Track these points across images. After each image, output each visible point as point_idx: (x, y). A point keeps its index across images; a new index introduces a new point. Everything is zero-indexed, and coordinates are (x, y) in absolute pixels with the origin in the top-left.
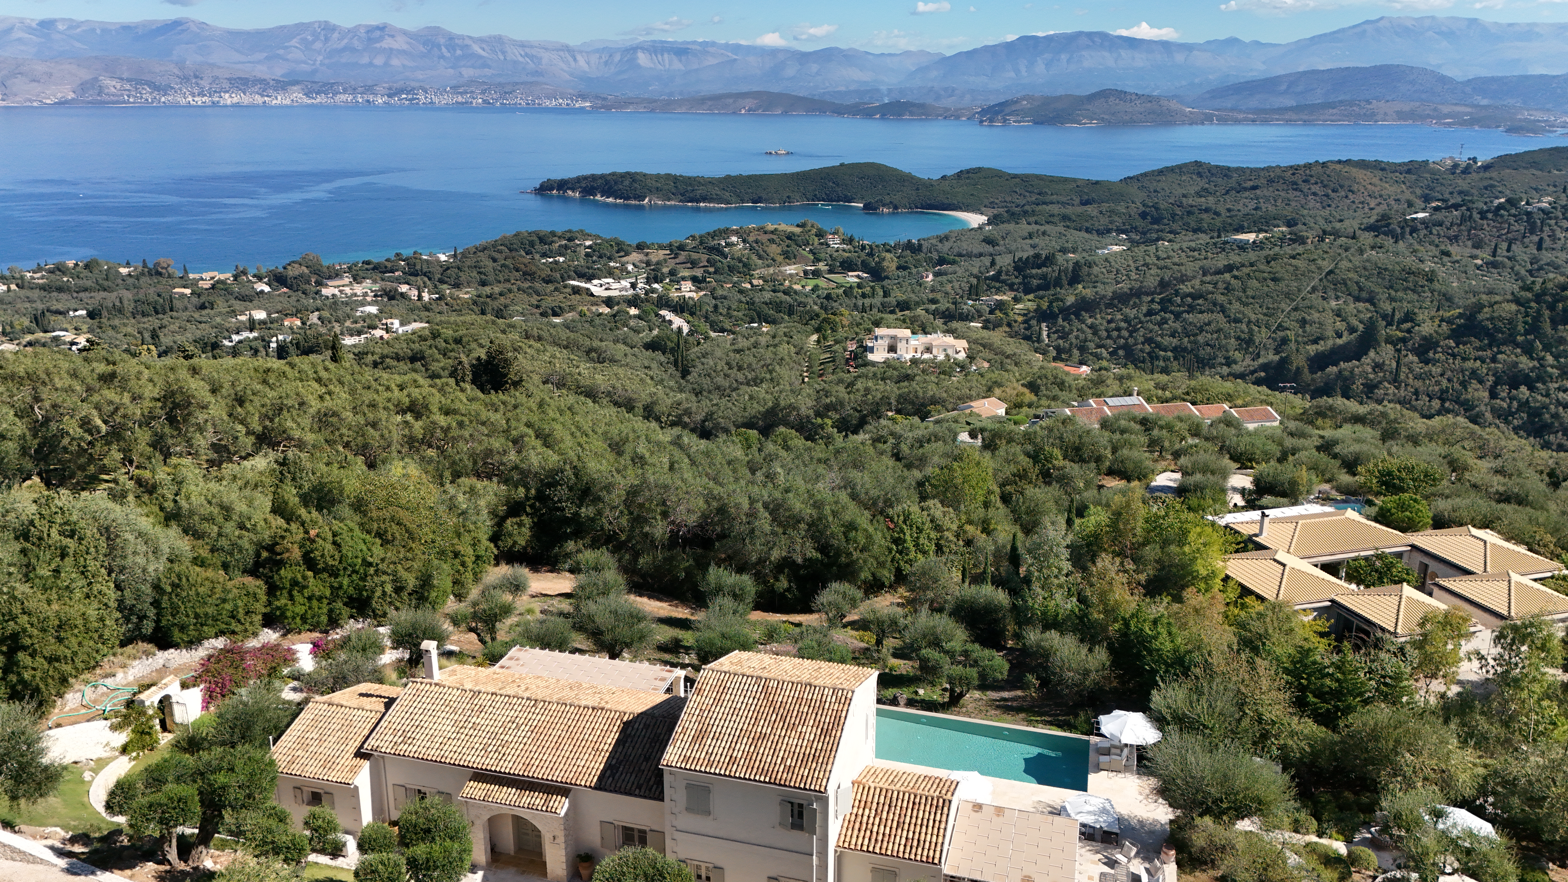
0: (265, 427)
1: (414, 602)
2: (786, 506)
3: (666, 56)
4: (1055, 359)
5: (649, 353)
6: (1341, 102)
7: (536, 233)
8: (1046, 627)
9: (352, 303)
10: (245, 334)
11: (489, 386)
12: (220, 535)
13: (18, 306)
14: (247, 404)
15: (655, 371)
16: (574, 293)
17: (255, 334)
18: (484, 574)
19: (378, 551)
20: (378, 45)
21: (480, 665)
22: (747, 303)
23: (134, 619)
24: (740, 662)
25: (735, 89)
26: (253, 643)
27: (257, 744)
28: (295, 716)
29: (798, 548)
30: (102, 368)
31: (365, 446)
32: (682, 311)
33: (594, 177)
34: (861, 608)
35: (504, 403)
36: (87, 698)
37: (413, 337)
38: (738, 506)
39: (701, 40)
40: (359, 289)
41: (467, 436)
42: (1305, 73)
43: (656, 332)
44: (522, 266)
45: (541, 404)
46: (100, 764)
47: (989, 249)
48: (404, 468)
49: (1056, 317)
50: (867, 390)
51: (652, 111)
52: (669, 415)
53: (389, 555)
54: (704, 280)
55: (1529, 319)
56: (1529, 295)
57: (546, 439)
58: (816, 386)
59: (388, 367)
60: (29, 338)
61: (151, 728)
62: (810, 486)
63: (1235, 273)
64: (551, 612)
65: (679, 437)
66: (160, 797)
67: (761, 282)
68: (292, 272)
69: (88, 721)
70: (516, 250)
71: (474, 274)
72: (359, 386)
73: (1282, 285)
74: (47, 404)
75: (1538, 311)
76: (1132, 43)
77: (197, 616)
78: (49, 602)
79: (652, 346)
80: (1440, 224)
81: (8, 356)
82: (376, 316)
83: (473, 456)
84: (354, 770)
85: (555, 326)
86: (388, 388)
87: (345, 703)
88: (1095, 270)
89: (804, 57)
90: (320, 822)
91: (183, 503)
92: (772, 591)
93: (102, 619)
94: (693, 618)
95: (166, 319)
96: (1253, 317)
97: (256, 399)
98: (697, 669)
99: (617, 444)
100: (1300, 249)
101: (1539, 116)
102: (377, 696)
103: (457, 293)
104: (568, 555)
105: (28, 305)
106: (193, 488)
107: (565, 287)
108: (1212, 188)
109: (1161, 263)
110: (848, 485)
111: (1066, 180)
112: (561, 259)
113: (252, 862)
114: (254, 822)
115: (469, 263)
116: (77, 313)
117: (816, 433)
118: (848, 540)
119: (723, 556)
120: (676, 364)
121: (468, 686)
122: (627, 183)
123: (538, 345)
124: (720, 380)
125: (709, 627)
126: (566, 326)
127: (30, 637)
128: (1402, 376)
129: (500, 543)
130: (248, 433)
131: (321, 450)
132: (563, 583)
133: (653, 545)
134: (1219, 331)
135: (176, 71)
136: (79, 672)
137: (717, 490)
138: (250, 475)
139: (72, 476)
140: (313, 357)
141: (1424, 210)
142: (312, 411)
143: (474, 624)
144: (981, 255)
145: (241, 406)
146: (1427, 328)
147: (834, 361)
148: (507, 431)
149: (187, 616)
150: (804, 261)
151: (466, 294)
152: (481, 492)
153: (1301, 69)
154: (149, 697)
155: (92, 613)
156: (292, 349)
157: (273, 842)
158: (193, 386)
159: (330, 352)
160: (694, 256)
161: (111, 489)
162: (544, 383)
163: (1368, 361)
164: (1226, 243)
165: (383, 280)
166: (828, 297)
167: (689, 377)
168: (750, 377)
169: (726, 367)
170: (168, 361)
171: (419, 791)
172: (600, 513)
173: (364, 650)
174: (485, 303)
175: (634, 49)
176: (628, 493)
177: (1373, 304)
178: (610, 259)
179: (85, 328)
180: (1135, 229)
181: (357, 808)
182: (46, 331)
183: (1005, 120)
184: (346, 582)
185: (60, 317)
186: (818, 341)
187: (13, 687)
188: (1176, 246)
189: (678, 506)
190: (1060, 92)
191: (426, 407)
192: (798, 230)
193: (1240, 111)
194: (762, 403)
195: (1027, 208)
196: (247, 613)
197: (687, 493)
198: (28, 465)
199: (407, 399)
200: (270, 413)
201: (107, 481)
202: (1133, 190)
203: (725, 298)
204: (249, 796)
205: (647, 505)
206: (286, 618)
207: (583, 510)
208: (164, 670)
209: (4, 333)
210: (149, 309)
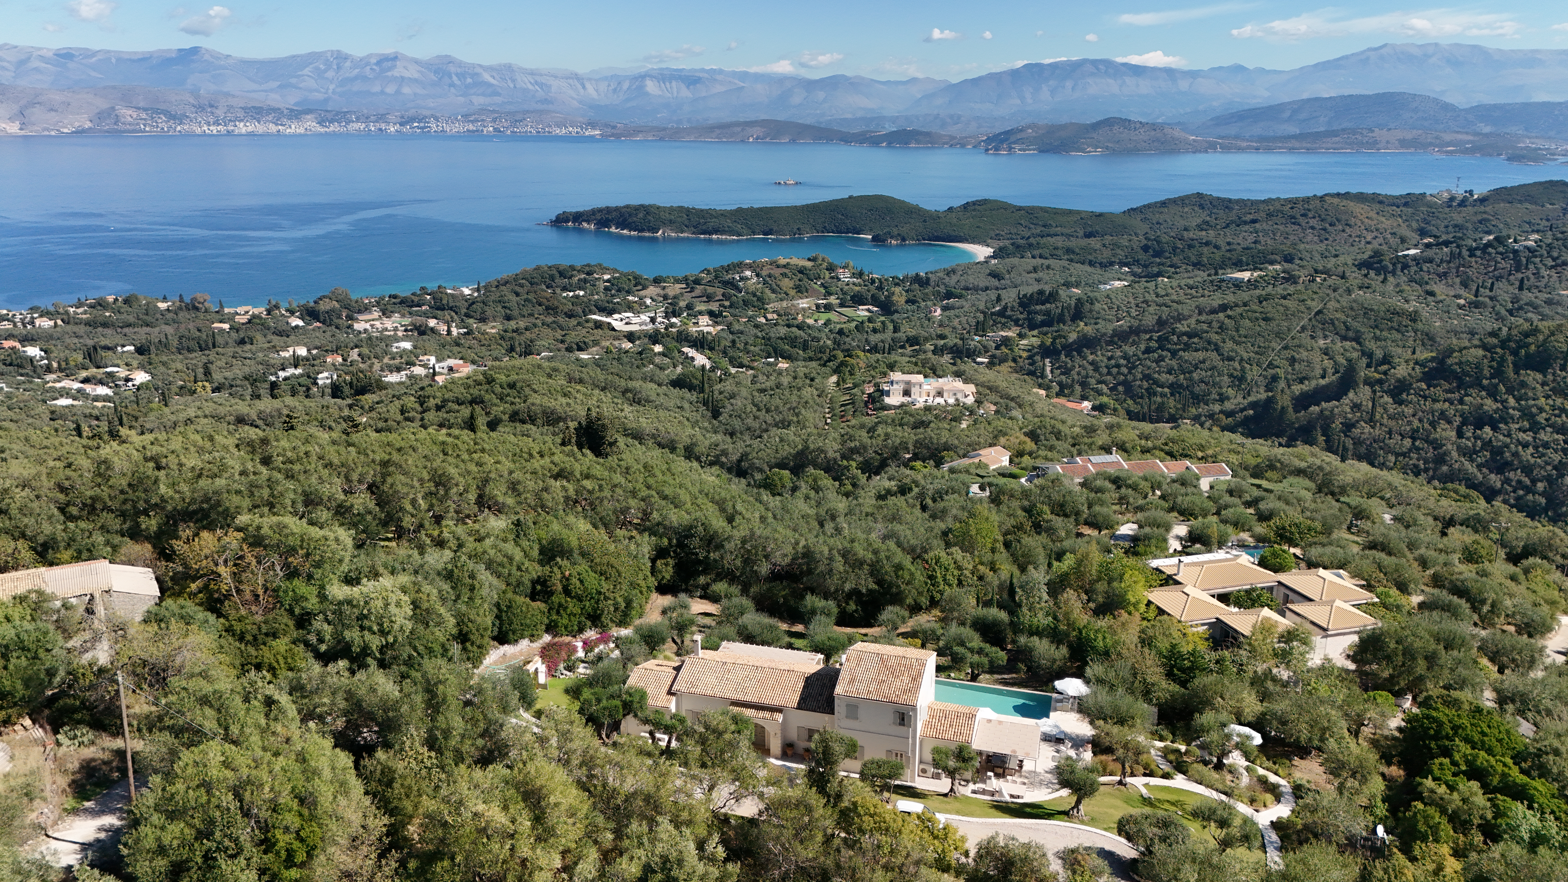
2: (853, 552)
3: (674, 84)
4: (1058, 395)
5: (676, 391)
6: (1343, 130)
7: (556, 267)
8: (1031, 634)
9: (387, 340)
10: (291, 371)
13: (69, 340)
15: (689, 411)
16: (597, 328)
17: (299, 371)
19: (604, 585)
20: (389, 74)
22: (763, 338)
24: (865, 647)
25: (742, 117)
29: (863, 582)
32: (703, 347)
33: (608, 210)
34: (909, 623)
39: (708, 68)
40: (389, 324)
42: (1309, 100)
43: (679, 369)
44: (545, 301)
47: (995, 282)
49: (1059, 353)
50: (887, 435)
51: (661, 139)
52: (707, 456)
54: (720, 314)
55: (1494, 364)
56: (1495, 341)
58: (841, 430)
60: (84, 374)
63: (1229, 312)
67: (775, 316)
68: (324, 306)
70: (537, 284)
71: (499, 308)
73: (1273, 324)
75: (1502, 357)
76: (1138, 71)
79: (678, 383)
80: (1431, 261)
82: (411, 352)
85: (582, 362)
88: (1097, 306)
89: (810, 85)
92: (846, 612)
95: (212, 355)
96: (1245, 356)
100: (1291, 289)
101: (1540, 143)
102: (665, 666)
103: (484, 328)
105: (76, 340)
107: (587, 321)
108: (1213, 221)
109: (1160, 300)
111: (1070, 212)
112: (582, 293)
115: (492, 296)
116: (125, 349)
117: (842, 474)
119: (814, 588)
120: (705, 403)
122: (641, 215)
124: (750, 421)
126: (595, 363)
128: (1378, 416)
133: (760, 578)
134: (1213, 368)
135: (192, 101)
141: (1416, 246)
144: (987, 289)
146: (1401, 371)
147: (853, 403)
150: (815, 294)
151: (492, 329)
152: (642, 542)
153: (1305, 96)
154: (531, 668)
160: (710, 290)
163: (1347, 401)
164: (1223, 281)
165: (411, 314)
166: (841, 332)
167: (720, 418)
168: (778, 419)
169: (753, 408)
174: (512, 338)
175: (643, 77)
176: (741, 542)
177: (1359, 343)
178: (629, 292)
179: (136, 364)
180: (1137, 262)
182: (98, 367)
183: (1010, 149)
184: (587, 604)
185: (110, 353)
186: (838, 384)
188: (1175, 283)
189: (775, 551)
190: (1064, 120)
192: (809, 264)
193: (1244, 139)
194: (792, 445)
195: (1032, 240)
196: (538, 624)
202: (1136, 222)
203: (742, 332)
205: (754, 551)
207: (711, 554)
209: (60, 369)
210: (193, 344)
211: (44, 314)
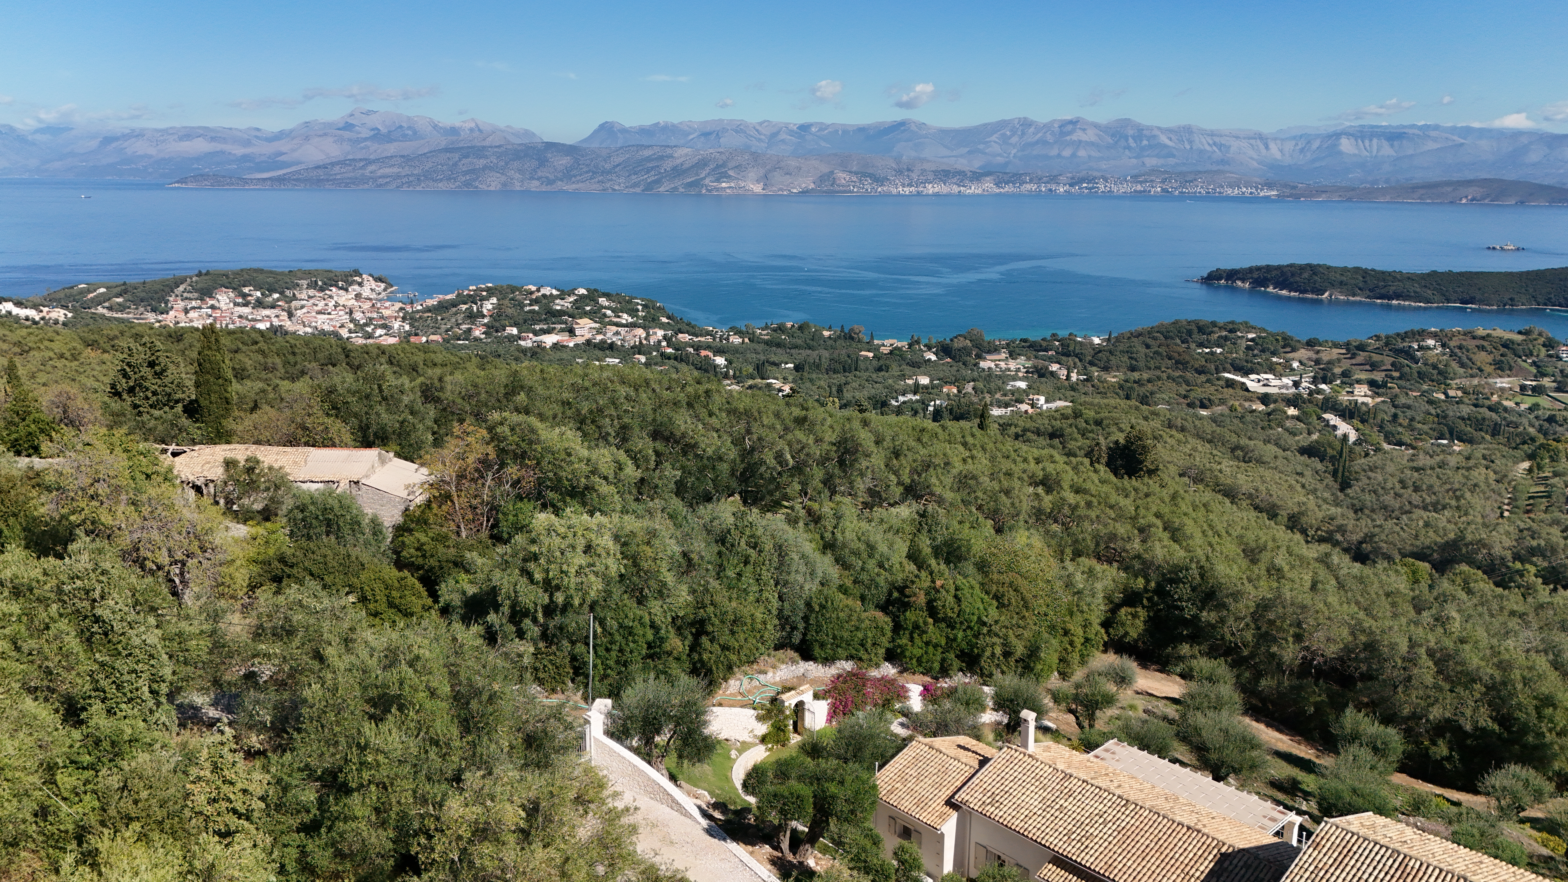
0: (913, 481)
1: (1020, 669)
2: (1458, 659)
3: (1375, 141)
5: (1304, 458)
7: (1196, 323)
9: (1005, 377)
10: (910, 396)
11: (1123, 471)
12: (863, 569)
13: (748, 355)
14: (902, 458)
15: (1309, 478)
16: (1227, 386)
17: (918, 397)
18: (1091, 658)
19: (993, 613)
20: (1068, 138)
21: (1074, 748)
22: (1438, 416)
23: (788, 628)
24: (1373, 826)
25: (1456, 177)
26: (874, 673)
27: (865, 766)
28: (899, 749)
29: (1468, 713)
30: (797, 412)
31: (996, 511)
32: (1351, 417)
33: (1268, 268)
34: (1550, 805)
35: (1136, 490)
36: (743, 687)
37: (1056, 415)
38: (1393, 646)
39: (1420, 124)
40: (1013, 365)
41: (1094, 517)
43: (1315, 436)
44: (1176, 355)
45: (1174, 497)
46: (744, 747)
48: (1029, 538)
51: (1349, 200)
52: (1317, 529)
53: (1003, 618)
54: (1384, 385)
57: (1175, 533)
58: (1519, 523)
59: (1028, 441)
60: (750, 382)
61: (786, 726)
62: (1495, 642)
64: (1154, 713)
65: (1328, 555)
66: (783, 789)
67: (1460, 394)
68: (958, 344)
69: (741, 707)
70: (1172, 338)
71: (1125, 359)
72: (999, 454)
74: (755, 437)
77: (835, 637)
78: (730, 599)
79: (1309, 451)
81: (735, 394)
82: (1024, 391)
83: (1097, 538)
84: (943, 817)
85: (1201, 418)
86: (1025, 460)
87: (944, 750)
89: (1554, 141)
90: (907, 857)
91: (839, 536)
92: (1425, 755)
93: (765, 623)
94: (1317, 761)
95: (851, 377)
97: (909, 454)
98: (1317, 821)
99: (1252, 551)
102: (973, 752)
103: (1105, 376)
104: (1181, 658)
105: (754, 356)
106: (848, 523)
107: (1218, 379)
110: (1550, 649)
112: (1219, 351)
113: (846, 873)
114: (853, 837)
115: (1121, 347)
116: (787, 366)
117: (1511, 580)
118: (1540, 717)
119: (1366, 700)
120: (1335, 474)
121: (1061, 767)
122: (1306, 275)
123: (1180, 436)
124: (1389, 499)
125: (1337, 776)
126: (1213, 419)
127: (713, 625)
129: (1111, 630)
130: (899, 483)
131: (957, 508)
132: (1173, 687)
133: (1280, 668)
135: (894, 165)
136: (742, 663)
137: (1368, 623)
138: (894, 521)
139: (762, 499)
140: (962, 423)
142: (955, 471)
143: (1074, 706)
145: (896, 458)
147: (1549, 497)
148: (1134, 519)
149: (827, 635)
150: (1523, 374)
151: (1112, 379)
152: (1099, 575)
154: (789, 699)
155: (759, 616)
156: (946, 414)
157: (865, 862)
158: (862, 436)
159: (978, 420)
160: (1376, 358)
161: (788, 514)
162: (1180, 475)
165: (1036, 357)
166: (1551, 419)
167: (1349, 491)
168: (1428, 500)
169: (1398, 486)
170: (846, 412)
171: (999, 857)
172: (1222, 621)
173: (967, 704)
174: (1131, 388)
175: (1338, 135)
176: (1258, 606)
178: (1274, 354)
179: (790, 378)
181: (940, 854)
182: (763, 378)
184: (960, 635)
185: (775, 368)
186: (1530, 470)
187: (694, 664)
189: (1316, 631)
191: (1058, 483)
192: (1520, 338)
194: (1441, 533)
196: (874, 644)
197: (1329, 618)
198: (734, 484)
199: (1041, 473)
200: (919, 468)
201: (786, 507)
203: (1409, 407)
204: (852, 812)
205: (1278, 623)
206: (905, 657)
207: (1205, 614)
208: (803, 678)
209: (734, 377)
210: (839, 367)
211: (739, 333)
